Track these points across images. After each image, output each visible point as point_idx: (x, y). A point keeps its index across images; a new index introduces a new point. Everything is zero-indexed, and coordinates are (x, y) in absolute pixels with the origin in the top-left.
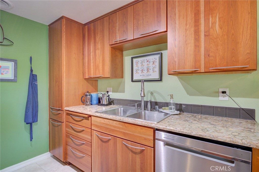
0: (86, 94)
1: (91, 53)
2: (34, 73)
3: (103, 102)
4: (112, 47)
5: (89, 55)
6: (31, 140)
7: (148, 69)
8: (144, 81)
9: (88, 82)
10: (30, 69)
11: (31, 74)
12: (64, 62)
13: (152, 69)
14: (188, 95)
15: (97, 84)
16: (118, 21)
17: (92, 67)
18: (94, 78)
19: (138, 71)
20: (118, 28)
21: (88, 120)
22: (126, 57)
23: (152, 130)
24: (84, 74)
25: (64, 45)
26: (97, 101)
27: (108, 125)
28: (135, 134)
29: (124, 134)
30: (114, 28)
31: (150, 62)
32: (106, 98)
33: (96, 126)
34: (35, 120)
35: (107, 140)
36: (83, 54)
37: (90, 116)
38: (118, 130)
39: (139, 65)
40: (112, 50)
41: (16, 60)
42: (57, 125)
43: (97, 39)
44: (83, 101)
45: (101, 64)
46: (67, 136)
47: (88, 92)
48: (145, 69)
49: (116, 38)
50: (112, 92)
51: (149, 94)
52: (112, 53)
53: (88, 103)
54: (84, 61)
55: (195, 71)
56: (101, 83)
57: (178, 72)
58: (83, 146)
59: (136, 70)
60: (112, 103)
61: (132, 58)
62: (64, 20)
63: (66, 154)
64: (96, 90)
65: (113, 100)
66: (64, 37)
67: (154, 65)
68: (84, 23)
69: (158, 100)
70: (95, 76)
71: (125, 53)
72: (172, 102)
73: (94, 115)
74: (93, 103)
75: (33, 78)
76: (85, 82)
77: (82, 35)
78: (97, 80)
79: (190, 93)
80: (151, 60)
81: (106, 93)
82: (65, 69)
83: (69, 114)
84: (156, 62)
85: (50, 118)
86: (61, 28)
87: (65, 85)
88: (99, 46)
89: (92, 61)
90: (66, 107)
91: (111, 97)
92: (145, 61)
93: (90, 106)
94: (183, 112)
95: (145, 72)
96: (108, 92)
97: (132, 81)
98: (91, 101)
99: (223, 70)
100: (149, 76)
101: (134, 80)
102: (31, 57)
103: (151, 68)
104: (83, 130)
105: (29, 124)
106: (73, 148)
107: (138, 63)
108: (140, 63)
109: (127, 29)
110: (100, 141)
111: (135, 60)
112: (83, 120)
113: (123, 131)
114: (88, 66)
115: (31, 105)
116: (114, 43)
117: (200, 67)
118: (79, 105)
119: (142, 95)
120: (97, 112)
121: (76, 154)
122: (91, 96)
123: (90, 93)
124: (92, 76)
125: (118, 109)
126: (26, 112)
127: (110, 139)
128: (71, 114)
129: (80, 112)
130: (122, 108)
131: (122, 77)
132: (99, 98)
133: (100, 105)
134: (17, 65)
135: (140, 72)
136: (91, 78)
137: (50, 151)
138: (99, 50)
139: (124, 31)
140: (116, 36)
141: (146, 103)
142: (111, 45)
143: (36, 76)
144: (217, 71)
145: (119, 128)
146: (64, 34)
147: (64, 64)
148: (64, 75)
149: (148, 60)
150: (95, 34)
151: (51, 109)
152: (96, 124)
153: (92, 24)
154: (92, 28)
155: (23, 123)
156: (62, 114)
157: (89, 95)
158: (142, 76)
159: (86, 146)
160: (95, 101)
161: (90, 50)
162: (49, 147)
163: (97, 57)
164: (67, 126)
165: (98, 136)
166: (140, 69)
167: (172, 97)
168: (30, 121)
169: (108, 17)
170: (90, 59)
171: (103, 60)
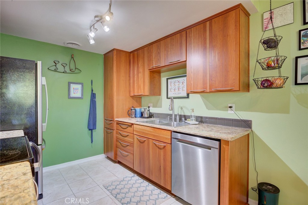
0: (131, 108)
1: (135, 76)
2: (94, 92)
3: (144, 115)
4: (150, 71)
5: (134, 77)
6: (92, 143)
7: (179, 88)
8: (174, 98)
9: (133, 99)
10: (91, 90)
11: (91, 93)
12: (115, 83)
13: (181, 89)
14: (207, 110)
15: (141, 100)
16: (154, 51)
17: (136, 87)
18: (137, 96)
19: (171, 90)
20: (154, 57)
21: (131, 127)
22: (163, 78)
23: (170, 132)
24: (130, 92)
25: (115, 70)
26: (141, 115)
27: (144, 130)
28: (160, 135)
29: (154, 136)
30: (151, 57)
31: (180, 83)
32: (147, 112)
33: (137, 131)
34: (95, 128)
35: (143, 141)
36: (129, 76)
37: (133, 124)
38: (150, 133)
39: (173, 85)
40: (150, 73)
41: (83, 83)
42: (109, 132)
43: (140, 65)
44: (129, 114)
45: (143, 85)
46: (117, 141)
47: (133, 107)
48: (177, 88)
49: (153, 65)
50: (153, 107)
51: (180, 109)
52: (150, 75)
53: (133, 116)
54: (130, 82)
55: (204, 91)
56: (144, 100)
57: (193, 92)
58: (128, 147)
59: (170, 89)
60: (152, 117)
61: (167, 79)
62: (115, 51)
63: (116, 154)
64: (140, 105)
65: (153, 114)
66: (115, 64)
67: (183, 85)
68: (130, 51)
69: (186, 114)
70: (138, 94)
71: (162, 74)
72: (193, 114)
73: (135, 123)
74: (137, 117)
75: (93, 96)
76: (131, 98)
77: (128, 61)
78: (141, 97)
79: (208, 108)
80: (181, 81)
81: (148, 108)
82: (115, 89)
83: (119, 123)
84: (184, 82)
85: (105, 127)
86: (113, 58)
87: (115, 101)
88: (141, 70)
89: (136, 82)
90: (116, 118)
91: (151, 111)
92: (177, 82)
93: (134, 118)
94: (204, 123)
95: (177, 90)
96: (149, 107)
97: (167, 98)
98: (135, 114)
99: (220, 90)
100: (180, 94)
101: (168, 97)
102: (92, 80)
103: (181, 87)
104: (128, 135)
105: (90, 131)
106: (121, 149)
107: (172, 83)
108: (173, 83)
109: (160, 58)
110: (139, 142)
111: (169, 81)
112: (128, 127)
113: (153, 134)
114: (133, 86)
115: (92, 116)
116: (151, 68)
117: (206, 88)
118: (126, 117)
119: (170, 109)
120: (138, 121)
121: (123, 153)
122: (136, 110)
123: (134, 108)
124: (136, 94)
125: (155, 120)
126: (89, 121)
127: (145, 140)
128: (120, 124)
129: (126, 122)
130: (158, 120)
131: (160, 95)
132: (142, 112)
133: (142, 118)
134: (83, 87)
135: (173, 90)
136: (135, 96)
137: (104, 153)
138: (141, 73)
139: (158, 59)
140: (153, 63)
141: (176, 116)
142: (150, 70)
143: (95, 94)
144: (216, 91)
145: (150, 132)
146: (115, 62)
147: (115, 85)
148: (115, 93)
149: (179, 81)
150: (138, 61)
151: (105, 120)
152: (136, 130)
153: (136, 52)
154: (136, 56)
155: (87, 129)
156: (113, 124)
157: (134, 109)
158: (174, 94)
159: (130, 147)
160: (138, 114)
161: (135, 73)
162: (103, 150)
163: (139, 79)
164: (117, 133)
165: (137, 138)
166: (173, 89)
167: (193, 110)
168: (92, 128)
169: (147, 47)
170: (135, 80)
171: (144, 82)
